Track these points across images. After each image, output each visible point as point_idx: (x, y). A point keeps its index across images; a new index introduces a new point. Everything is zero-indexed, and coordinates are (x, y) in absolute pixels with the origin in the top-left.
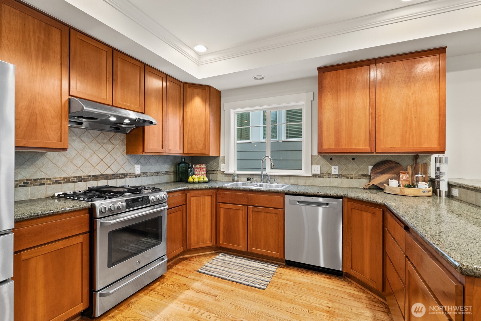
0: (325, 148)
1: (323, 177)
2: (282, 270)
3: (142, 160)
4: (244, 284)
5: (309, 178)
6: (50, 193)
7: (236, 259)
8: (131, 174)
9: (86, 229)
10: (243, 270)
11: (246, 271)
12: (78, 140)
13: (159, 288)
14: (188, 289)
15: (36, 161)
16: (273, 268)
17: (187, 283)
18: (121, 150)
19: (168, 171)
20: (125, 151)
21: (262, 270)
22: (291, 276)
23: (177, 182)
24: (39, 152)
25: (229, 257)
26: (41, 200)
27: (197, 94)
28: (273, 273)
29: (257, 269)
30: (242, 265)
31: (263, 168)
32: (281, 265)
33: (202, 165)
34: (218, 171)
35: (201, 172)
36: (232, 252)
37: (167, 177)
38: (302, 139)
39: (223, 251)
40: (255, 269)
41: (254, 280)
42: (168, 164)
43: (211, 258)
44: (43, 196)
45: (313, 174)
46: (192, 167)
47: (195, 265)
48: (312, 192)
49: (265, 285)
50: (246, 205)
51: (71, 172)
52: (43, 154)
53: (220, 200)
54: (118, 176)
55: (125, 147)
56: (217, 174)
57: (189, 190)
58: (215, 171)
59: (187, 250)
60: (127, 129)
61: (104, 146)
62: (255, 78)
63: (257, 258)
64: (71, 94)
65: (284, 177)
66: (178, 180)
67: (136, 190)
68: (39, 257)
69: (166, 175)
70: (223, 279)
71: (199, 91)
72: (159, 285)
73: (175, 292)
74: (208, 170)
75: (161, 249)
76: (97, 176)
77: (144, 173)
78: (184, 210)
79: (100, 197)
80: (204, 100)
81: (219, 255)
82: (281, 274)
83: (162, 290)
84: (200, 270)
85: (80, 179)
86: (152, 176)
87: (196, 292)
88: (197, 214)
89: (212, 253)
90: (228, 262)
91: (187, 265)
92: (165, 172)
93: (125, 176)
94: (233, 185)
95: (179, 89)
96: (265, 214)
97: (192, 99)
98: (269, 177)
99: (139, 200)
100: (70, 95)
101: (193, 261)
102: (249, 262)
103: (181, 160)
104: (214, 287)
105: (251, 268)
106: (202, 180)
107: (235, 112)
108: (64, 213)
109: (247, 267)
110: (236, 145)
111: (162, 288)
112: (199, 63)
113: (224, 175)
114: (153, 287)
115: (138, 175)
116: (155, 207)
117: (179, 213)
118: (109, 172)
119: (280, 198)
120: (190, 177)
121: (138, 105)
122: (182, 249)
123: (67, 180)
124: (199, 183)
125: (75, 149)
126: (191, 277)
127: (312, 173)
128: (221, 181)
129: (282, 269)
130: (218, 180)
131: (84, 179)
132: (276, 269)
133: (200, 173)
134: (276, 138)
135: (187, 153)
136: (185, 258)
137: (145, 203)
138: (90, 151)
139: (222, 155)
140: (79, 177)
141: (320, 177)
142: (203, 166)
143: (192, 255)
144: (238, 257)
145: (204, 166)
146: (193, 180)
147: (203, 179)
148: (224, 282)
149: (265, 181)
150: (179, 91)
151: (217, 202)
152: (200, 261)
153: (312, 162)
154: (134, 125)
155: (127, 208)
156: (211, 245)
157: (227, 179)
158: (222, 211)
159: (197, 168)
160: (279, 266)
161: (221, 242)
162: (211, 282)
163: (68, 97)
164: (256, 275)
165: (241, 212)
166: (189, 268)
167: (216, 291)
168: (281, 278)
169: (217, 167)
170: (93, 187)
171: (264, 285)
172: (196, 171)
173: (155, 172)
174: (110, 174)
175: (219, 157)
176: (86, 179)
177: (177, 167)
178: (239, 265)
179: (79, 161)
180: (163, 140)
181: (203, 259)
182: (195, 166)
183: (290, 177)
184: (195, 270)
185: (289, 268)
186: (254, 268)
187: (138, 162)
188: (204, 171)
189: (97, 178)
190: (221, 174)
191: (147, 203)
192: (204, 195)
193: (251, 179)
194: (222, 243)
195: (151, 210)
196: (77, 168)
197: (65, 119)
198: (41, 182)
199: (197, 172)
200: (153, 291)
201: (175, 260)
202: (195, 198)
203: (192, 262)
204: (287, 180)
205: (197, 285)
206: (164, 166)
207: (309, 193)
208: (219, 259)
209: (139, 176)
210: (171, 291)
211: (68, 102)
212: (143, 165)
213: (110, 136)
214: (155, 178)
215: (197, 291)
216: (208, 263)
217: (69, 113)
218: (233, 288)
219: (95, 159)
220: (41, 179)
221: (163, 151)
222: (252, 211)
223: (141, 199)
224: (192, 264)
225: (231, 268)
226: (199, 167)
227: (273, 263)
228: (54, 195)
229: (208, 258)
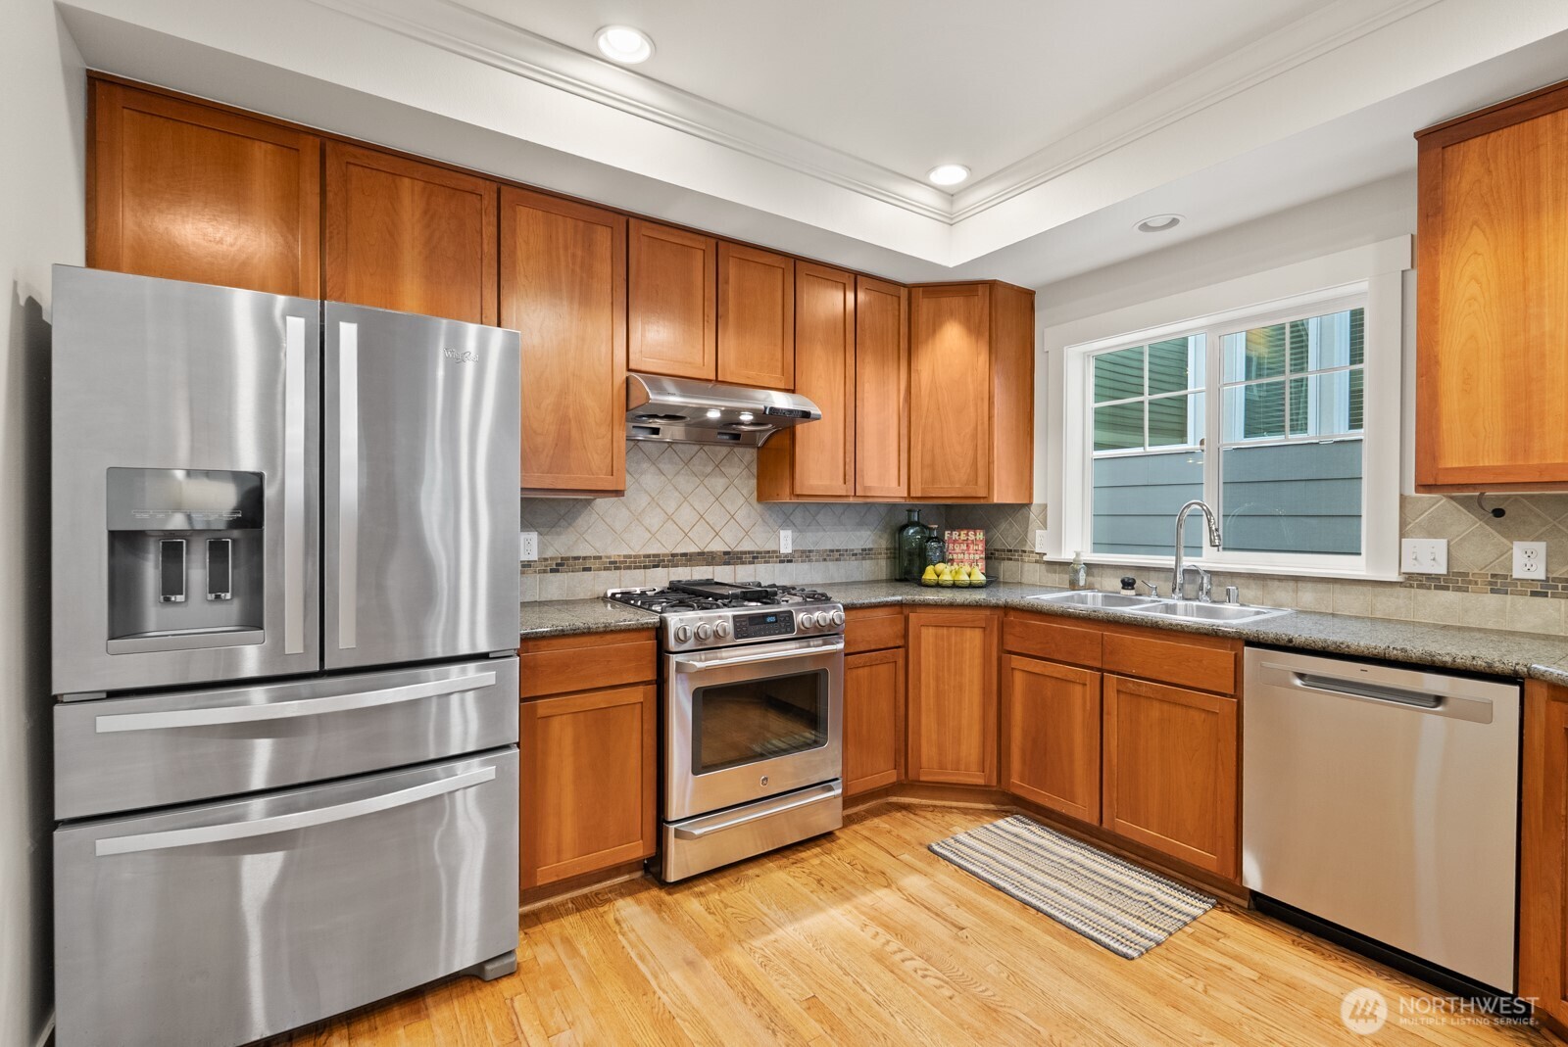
0: (1455, 465)
1: (1459, 589)
2: (1226, 921)
3: (798, 517)
4: (1061, 922)
5: (1388, 590)
6: (599, 590)
7: (1060, 842)
8: (769, 552)
9: (650, 674)
10: (1072, 882)
11: (1083, 888)
12: (653, 469)
13: (816, 861)
14: (888, 886)
15: (577, 518)
16: (1191, 905)
17: (888, 871)
18: (745, 492)
19: (870, 550)
20: (756, 493)
21: (1146, 899)
22: (1258, 950)
23: (897, 580)
24: (581, 500)
25: (1039, 833)
26: (584, 601)
27: (952, 314)
28: (1187, 919)
29: (1126, 891)
30: (1075, 867)
31: (1183, 544)
32: (1232, 903)
33: (971, 533)
34: (1024, 552)
35: (969, 554)
36: (1054, 821)
37: (867, 564)
38: (1362, 431)
39: (1023, 810)
40: (1118, 889)
41: (1103, 920)
42: (872, 528)
43: (978, 823)
44: (589, 594)
45: (1410, 576)
46: (939, 539)
47: (928, 830)
48: (1362, 644)
49: (1137, 947)
50: (1099, 670)
51: (638, 544)
52: (589, 502)
53: (1012, 644)
54: (738, 558)
55: (754, 482)
56: (1022, 560)
57: (914, 606)
58: (1015, 551)
59: (908, 784)
60: (758, 434)
61: (706, 482)
62: (1145, 227)
63: (1140, 859)
64: (632, 366)
65: (1269, 583)
66: (898, 577)
67: (764, 594)
68: (565, 716)
69: (864, 559)
70: (999, 889)
71: (956, 302)
72: (816, 856)
73: (853, 882)
74: (995, 550)
75: (826, 760)
76: (692, 554)
77: (803, 552)
78: (901, 662)
79: (683, 604)
80: (972, 329)
81: (1007, 819)
82: (1218, 931)
83: (821, 869)
84: (936, 848)
85: (656, 562)
86: (825, 560)
87: (908, 900)
88: (937, 679)
89: (988, 810)
90: (1030, 847)
91: (904, 824)
92: (862, 550)
93: (754, 558)
94: (1067, 599)
95: (897, 307)
96: (1166, 707)
97: (934, 331)
98: (1205, 580)
99: (769, 619)
100: (629, 370)
101: (925, 817)
102: (1106, 863)
103: (909, 516)
104: (961, 903)
105: (1104, 882)
106: (964, 578)
107: (1084, 353)
108: (608, 631)
109: (1092, 876)
110: (1089, 464)
111: (822, 864)
112: (952, 219)
113: (1044, 566)
114: (803, 855)
115: (786, 555)
116: (812, 644)
117: (884, 671)
118: (717, 546)
119: (1225, 655)
120: (930, 569)
121: (779, 370)
122: (891, 776)
123: (631, 562)
124: (955, 586)
125: (646, 492)
126: (906, 857)
127: (1402, 571)
128: (1033, 585)
129: (1228, 916)
130: (1023, 581)
131: (664, 561)
132: (1200, 912)
133: (966, 556)
134: (1304, 429)
135: (920, 495)
136: (904, 804)
137: (784, 630)
138: (677, 494)
139: (1037, 500)
140: (655, 556)
141: (1447, 588)
142: (975, 535)
143: (924, 802)
144: (1072, 840)
145: (980, 535)
146: (938, 576)
147: (969, 576)
148: (999, 898)
149: (1192, 595)
150: (897, 313)
151: (1004, 652)
152: (943, 824)
153: (1403, 524)
154: (770, 426)
155: (737, 637)
156: (981, 781)
157: (1056, 578)
158: (1019, 681)
159: (955, 541)
160: (1219, 903)
161: (1015, 780)
162: (957, 885)
163: (625, 374)
164: (1115, 907)
165: (1078, 689)
166: (907, 834)
167: (967, 915)
168: (1209, 946)
169: (1024, 541)
170: (679, 581)
171: (1132, 945)
172: (954, 550)
173: (832, 551)
174: (720, 552)
175: (1028, 505)
176: (669, 561)
177: (897, 536)
178: (1066, 863)
179: (654, 520)
180: (847, 460)
181: (957, 818)
182: (951, 534)
183: (1300, 584)
184: (921, 844)
185: (1265, 923)
186: (1112, 885)
187: (787, 522)
188: (977, 552)
189: (690, 560)
190: (1037, 562)
191: (789, 630)
192: (961, 626)
193: (1138, 583)
194: (1017, 782)
195: (800, 648)
196: (650, 536)
197: (620, 425)
198: (582, 564)
199: (957, 554)
200: (799, 865)
201: (874, 802)
202: (932, 630)
203: (922, 820)
204: (1283, 593)
205: (914, 883)
206: (858, 533)
207: (1348, 647)
208: (1003, 830)
209: (788, 560)
210: (844, 878)
211: (625, 385)
212: (800, 531)
213: (720, 457)
214: (831, 565)
215: (910, 899)
216: (966, 833)
217: (627, 410)
218: (1021, 923)
219: (686, 515)
220: (585, 558)
221: (847, 491)
222: (1118, 691)
223: (773, 619)
224: (918, 825)
225: (1033, 867)
226: (963, 537)
227: (1200, 891)
228: (606, 594)
229: (970, 821)
